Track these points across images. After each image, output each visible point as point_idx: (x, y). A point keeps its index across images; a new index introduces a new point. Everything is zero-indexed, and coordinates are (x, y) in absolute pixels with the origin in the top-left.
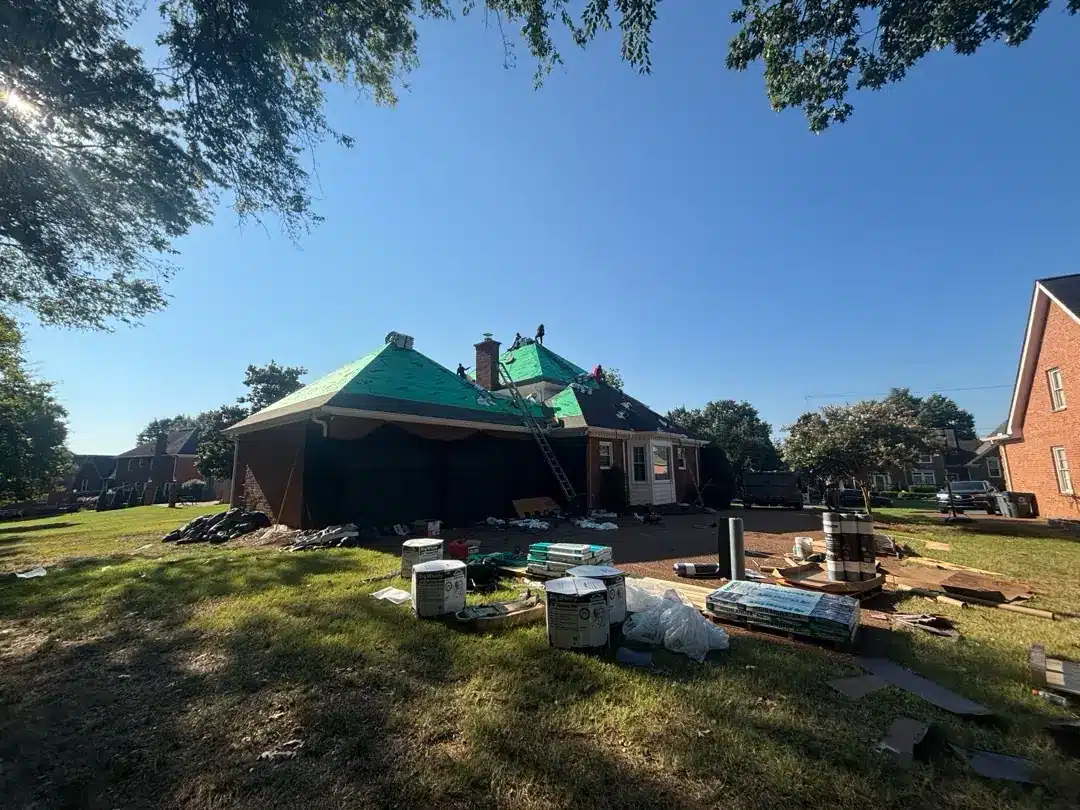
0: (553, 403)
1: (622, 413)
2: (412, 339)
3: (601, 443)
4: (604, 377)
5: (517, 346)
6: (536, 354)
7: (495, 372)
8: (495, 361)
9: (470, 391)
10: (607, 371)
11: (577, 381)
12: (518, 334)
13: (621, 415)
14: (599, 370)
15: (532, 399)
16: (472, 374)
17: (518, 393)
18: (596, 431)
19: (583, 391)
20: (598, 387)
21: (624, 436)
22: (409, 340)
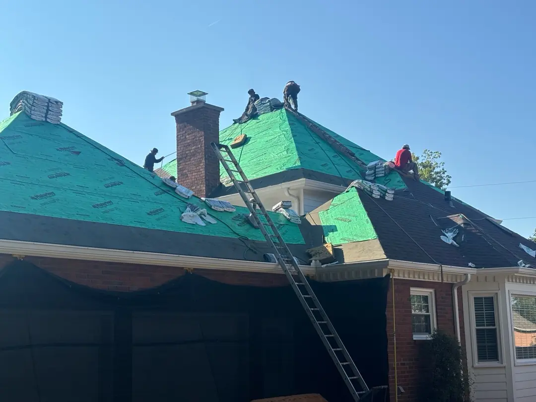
0: (321, 216)
1: (450, 235)
2: (59, 104)
3: (415, 291)
4: (414, 167)
5: (252, 114)
6: (287, 126)
7: (212, 163)
8: (212, 143)
9: (166, 197)
10: (419, 155)
11: (363, 176)
12: (251, 92)
13: (448, 238)
14: (405, 155)
15: (283, 212)
16: (168, 167)
17: (256, 201)
18: (402, 268)
19: (376, 194)
20: (403, 187)
21: (456, 276)
22: (53, 106)
